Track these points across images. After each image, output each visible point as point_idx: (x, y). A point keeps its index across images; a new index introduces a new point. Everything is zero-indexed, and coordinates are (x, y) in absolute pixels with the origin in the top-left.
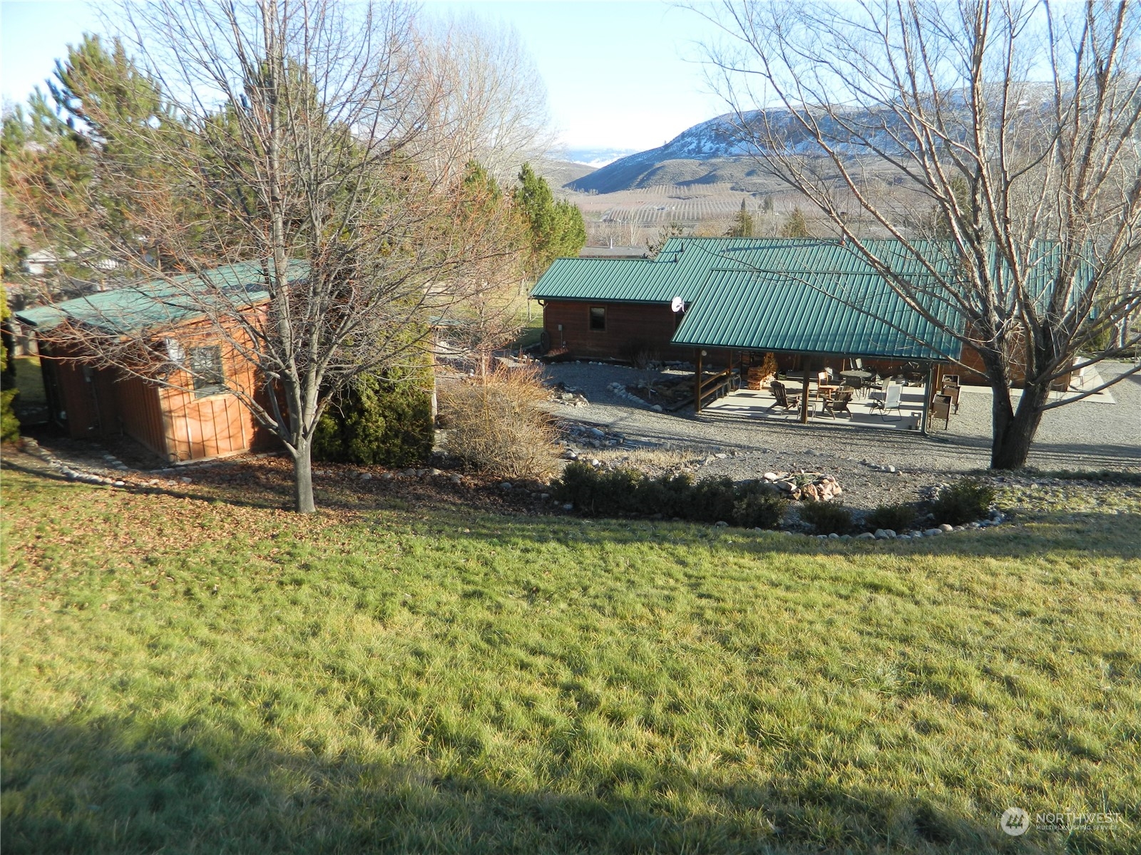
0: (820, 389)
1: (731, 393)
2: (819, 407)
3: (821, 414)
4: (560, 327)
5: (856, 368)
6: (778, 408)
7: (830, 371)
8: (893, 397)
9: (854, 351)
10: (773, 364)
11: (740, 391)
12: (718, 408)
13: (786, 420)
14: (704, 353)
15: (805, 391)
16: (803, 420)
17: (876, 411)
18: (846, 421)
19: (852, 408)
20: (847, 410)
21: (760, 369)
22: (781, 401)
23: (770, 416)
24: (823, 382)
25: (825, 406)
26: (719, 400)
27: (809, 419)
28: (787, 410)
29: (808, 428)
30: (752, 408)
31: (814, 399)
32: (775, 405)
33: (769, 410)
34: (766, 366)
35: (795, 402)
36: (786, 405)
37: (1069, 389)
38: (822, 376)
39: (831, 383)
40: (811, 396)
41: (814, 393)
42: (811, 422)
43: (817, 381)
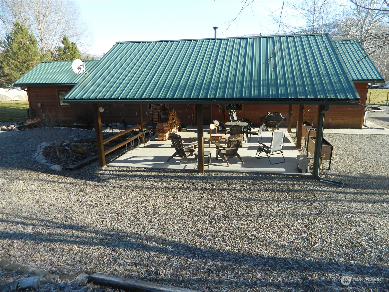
0: (211, 137)
1: (142, 145)
2: (213, 153)
3: (215, 160)
4: (39, 105)
5: (233, 120)
6: (178, 158)
7: (217, 123)
8: (278, 142)
9: (238, 96)
10: (176, 120)
11: (150, 142)
12: (126, 161)
13: (184, 171)
14: (101, 110)
15: (200, 139)
16: (200, 169)
17: (263, 154)
18: (237, 167)
19: (242, 152)
20: (238, 155)
21: (165, 125)
22: (180, 151)
23: (171, 167)
24: (214, 132)
25: (218, 153)
26: (130, 152)
27: (206, 167)
28: (185, 159)
29: (205, 178)
30: (157, 159)
31: (207, 145)
32: (174, 155)
33: (170, 160)
34: (170, 122)
35: (192, 151)
36: (185, 155)
37: (363, 127)
38: (212, 127)
39: (219, 132)
40: (205, 143)
41: (207, 140)
42: (207, 171)
43: (209, 132)
